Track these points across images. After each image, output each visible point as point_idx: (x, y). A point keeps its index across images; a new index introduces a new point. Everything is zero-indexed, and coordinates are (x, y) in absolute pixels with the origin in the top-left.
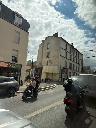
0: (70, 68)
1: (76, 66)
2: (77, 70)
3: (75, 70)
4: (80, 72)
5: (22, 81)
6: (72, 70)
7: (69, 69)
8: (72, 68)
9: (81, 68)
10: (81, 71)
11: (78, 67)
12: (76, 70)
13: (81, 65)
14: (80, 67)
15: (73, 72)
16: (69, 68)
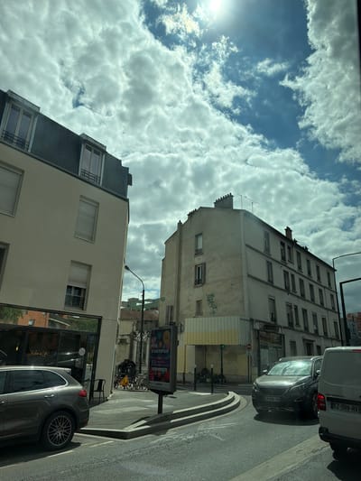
0: (291, 324)
1: (315, 316)
2: (321, 332)
3: (313, 332)
4: (332, 339)
5: (101, 381)
6: (301, 331)
7: (285, 328)
8: (298, 324)
9: (335, 323)
10: (337, 336)
11: (324, 319)
12: (317, 331)
13: (333, 308)
14: (332, 318)
15: (304, 340)
16: (287, 325)
